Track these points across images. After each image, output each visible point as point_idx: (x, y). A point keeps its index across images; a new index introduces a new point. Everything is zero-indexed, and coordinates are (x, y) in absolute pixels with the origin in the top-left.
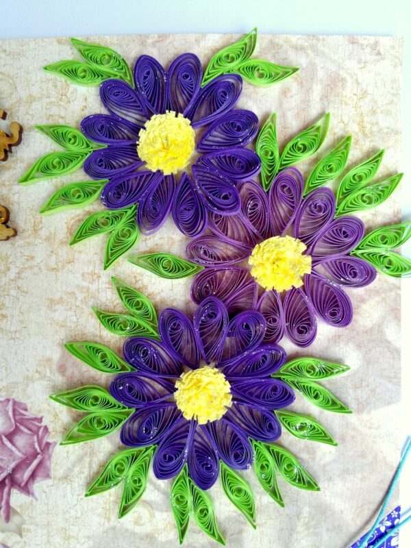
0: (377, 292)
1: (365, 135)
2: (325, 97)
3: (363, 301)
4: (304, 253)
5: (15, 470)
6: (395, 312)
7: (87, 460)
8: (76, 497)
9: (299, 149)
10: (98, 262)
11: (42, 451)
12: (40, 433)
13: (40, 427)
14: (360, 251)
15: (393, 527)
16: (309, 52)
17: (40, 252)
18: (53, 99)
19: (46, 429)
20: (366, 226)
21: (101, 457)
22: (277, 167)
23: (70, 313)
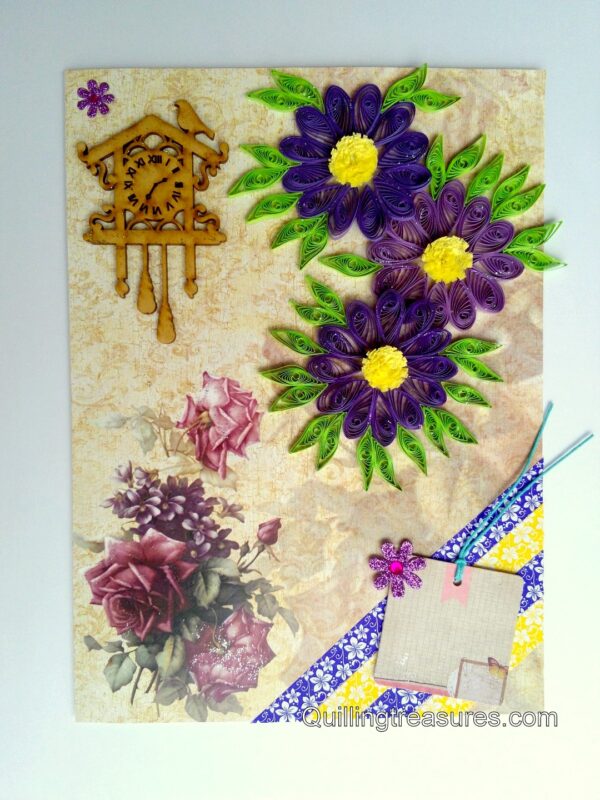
0: (524, 284)
1: (515, 154)
2: (481, 121)
3: (513, 292)
4: (467, 250)
5: (230, 436)
6: (538, 301)
7: (289, 426)
8: (280, 456)
9: (462, 165)
10: (293, 264)
11: (252, 419)
12: (251, 405)
13: (249, 401)
14: (512, 249)
15: (537, 476)
16: (469, 83)
17: (246, 255)
18: (253, 123)
19: (255, 402)
20: (516, 230)
21: (301, 424)
22: (444, 181)
23: (271, 308)
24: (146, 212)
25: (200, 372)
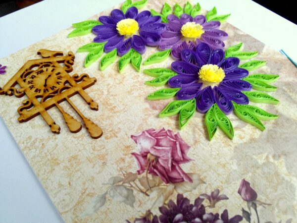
3: (225, 29)
4: (196, 24)
5: (173, 156)
6: (235, 28)
7: (196, 129)
8: (208, 146)
9: (166, 12)
11: (176, 140)
12: (169, 134)
13: (166, 132)
17: (110, 81)
18: (77, 43)
19: (169, 131)
20: (203, 15)
21: (201, 125)
23: (139, 91)
24: (48, 91)
25: (129, 138)
